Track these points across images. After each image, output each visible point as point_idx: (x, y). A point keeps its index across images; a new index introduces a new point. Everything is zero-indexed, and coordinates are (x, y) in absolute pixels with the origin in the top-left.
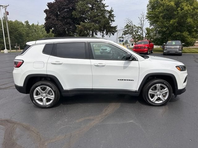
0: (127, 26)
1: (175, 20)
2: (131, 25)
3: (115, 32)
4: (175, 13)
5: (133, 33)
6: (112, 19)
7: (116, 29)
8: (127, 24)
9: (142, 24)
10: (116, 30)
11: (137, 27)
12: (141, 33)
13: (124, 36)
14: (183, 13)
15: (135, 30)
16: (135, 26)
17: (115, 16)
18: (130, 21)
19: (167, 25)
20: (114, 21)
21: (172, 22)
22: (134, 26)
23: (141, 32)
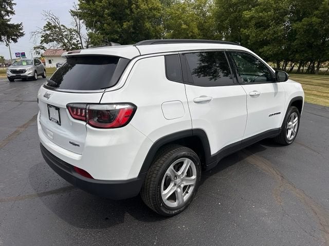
0: (49, 26)
1: (129, 23)
2: (57, 24)
3: (18, 36)
4: (128, 11)
5: (63, 40)
6: (9, 9)
7: (21, 29)
8: (49, 23)
9: (78, 25)
10: (21, 31)
11: (69, 30)
12: (77, 41)
13: (45, 45)
14: (139, 14)
15: (66, 35)
16: (64, 26)
17: (15, 4)
18: (54, 17)
19: (118, 30)
20: (12, 13)
21: (125, 25)
22: (62, 28)
23: (78, 39)
